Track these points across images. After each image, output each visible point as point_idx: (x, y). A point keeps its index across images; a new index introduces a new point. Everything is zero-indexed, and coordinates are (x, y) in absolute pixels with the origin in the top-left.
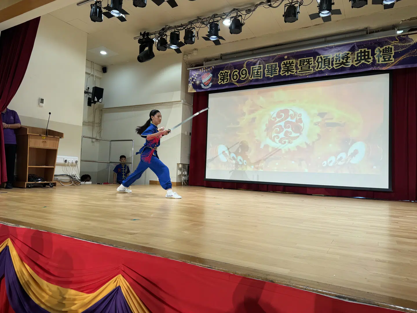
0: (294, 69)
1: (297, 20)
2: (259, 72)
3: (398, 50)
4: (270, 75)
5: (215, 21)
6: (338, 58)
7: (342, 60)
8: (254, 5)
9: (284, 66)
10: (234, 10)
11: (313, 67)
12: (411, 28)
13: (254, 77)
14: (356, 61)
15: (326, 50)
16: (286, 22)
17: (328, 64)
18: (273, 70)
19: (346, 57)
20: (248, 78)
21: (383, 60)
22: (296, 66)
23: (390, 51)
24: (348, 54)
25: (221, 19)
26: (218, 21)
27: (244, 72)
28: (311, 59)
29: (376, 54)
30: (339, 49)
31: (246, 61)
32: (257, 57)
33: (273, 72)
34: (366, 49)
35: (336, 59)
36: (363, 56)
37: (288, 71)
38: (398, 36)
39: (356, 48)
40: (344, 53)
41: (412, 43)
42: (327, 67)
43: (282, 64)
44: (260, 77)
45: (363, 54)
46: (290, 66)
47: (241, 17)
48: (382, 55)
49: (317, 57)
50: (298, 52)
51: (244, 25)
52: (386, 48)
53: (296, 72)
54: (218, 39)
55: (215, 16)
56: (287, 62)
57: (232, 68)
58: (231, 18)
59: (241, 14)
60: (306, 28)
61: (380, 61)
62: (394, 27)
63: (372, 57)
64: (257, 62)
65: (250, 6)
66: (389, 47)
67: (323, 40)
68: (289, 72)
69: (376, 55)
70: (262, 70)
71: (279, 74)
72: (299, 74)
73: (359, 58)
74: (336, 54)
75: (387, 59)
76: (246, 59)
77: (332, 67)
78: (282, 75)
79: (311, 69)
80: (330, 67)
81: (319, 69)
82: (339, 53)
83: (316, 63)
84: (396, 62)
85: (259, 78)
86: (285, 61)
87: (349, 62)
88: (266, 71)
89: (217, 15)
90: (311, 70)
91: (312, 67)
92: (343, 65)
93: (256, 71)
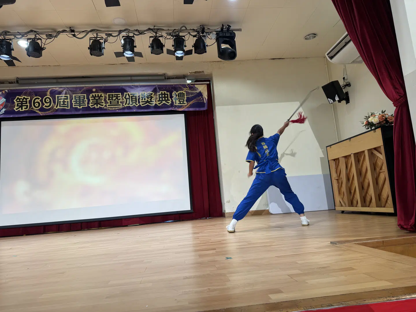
0: (103, 103)
1: (103, 55)
2: (66, 102)
3: (189, 95)
4: (78, 107)
5: (6, 38)
6: (143, 96)
7: (148, 99)
8: (56, 32)
9: (93, 98)
10: (32, 31)
12: (197, 80)
13: (59, 107)
14: (158, 101)
15: (133, 88)
16: (92, 55)
17: (135, 101)
18: (81, 101)
19: (150, 96)
20: (53, 107)
21: (179, 102)
22: (105, 100)
23: (183, 96)
24: (152, 94)
25: (15, 38)
26: (10, 40)
27: (48, 100)
28: (119, 94)
29: (173, 97)
30: (144, 88)
31: (49, 88)
32: (62, 86)
33: (82, 103)
34: (166, 92)
35: (141, 97)
36: (164, 97)
37: (97, 104)
38: (188, 84)
39: (158, 90)
40: (147, 93)
41: (198, 91)
42: (134, 104)
43: (90, 96)
44: (67, 107)
46: (99, 99)
47: (40, 40)
48: (178, 98)
49: (125, 93)
50: (106, 87)
51: (44, 49)
52: (180, 93)
53: (106, 106)
54: (12, 59)
55: (6, 33)
56: (95, 95)
57: (33, 95)
58: (28, 39)
59: (40, 38)
60: (112, 65)
61: (177, 103)
62: (184, 77)
63: (170, 99)
64: (63, 91)
65: (51, 32)
66: (182, 92)
67: (129, 78)
70: (69, 100)
71: (88, 106)
72: (108, 107)
73: (161, 99)
74: (142, 93)
75: (182, 102)
76: (49, 87)
77: (139, 105)
78: (91, 107)
80: (137, 104)
81: (127, 105)
82: (144, 92)
83: (124, 99)
84: (188, 105)
87: (153, 102)
88: (74, 101)
89: (9, 32)
90: (120, 105)
91: (120, 103)
92: (148, 104)
93: (62, 100)
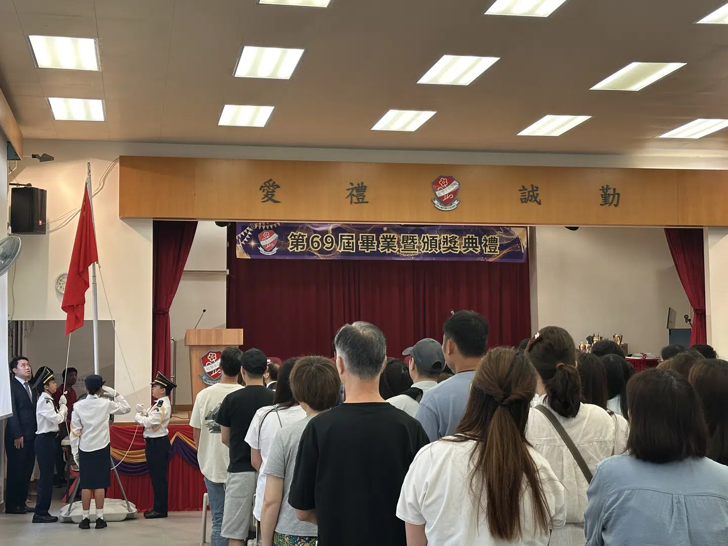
0: (395, 247)
2: (350, 243)
3: (503, 242)
4: (366, 250)
6: (445, 240)
7: (450, 245)
9: (384, 240)
11: (419, 247)
13: (344, 249)
14: (463, 247)
17: (434, 246)
18: (370, 243)
19: (454, 241)
20: (335, 249)
21: (489, 250)
22: (398, 243)
23: (495, 242)
24: (456, 237)
27: (329, 239)
28: (416, 236)
31: (331, 224)
33: (370, 246)
34: (474, 235)
35: (443, 241)
36: (471, 243)
37: (388, 247)
39: (464, 232)
40: (451, 236)
41: (514, 237)
42: (434, 250)
43: (380, 237)
44: (353, 250)
45: (471, 241)
46: (391, 241)
48: (489, 245)
49: (423, 235)
52: (492, 237)
53: (399, 251)
56: (387, 236)
57: (311, 231)
61: (487, 251)
63: (479, 246)
64: (347, 228)
66: (494, 237)
68: (390, 250)
69: (483, 244)
70: (354, 241)
71: (378, 250)
72: (402, 253)
73: (467, 245)
75: (493, 250)
77: (439, 251)
78: (381, 252)
79: (416, 249)
80: (437, 251)
81: (425, 251)
82: (447, 235)
83: (422, 242)
85: (351, 251)
86: (385, 234)
87: (457, 248)
88: (360, 243)
90: (416, 251)
91: (417, 247)
92: (450, 250)
93: (347, 241)
